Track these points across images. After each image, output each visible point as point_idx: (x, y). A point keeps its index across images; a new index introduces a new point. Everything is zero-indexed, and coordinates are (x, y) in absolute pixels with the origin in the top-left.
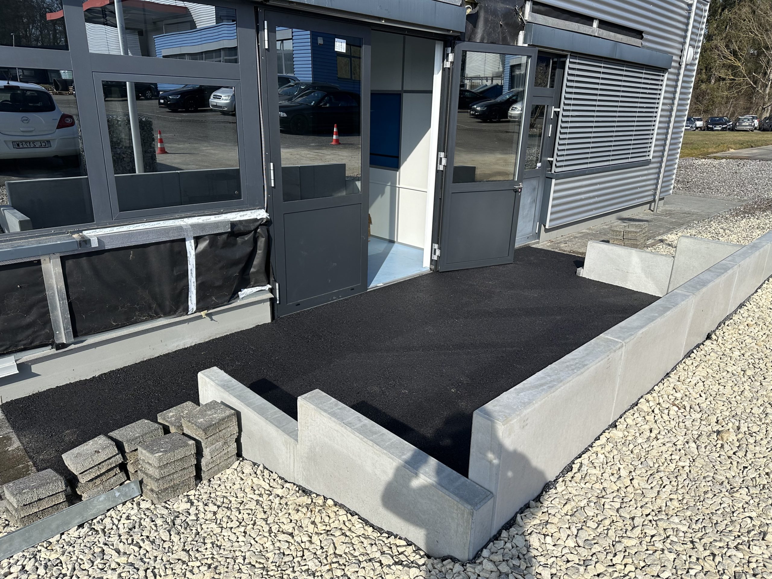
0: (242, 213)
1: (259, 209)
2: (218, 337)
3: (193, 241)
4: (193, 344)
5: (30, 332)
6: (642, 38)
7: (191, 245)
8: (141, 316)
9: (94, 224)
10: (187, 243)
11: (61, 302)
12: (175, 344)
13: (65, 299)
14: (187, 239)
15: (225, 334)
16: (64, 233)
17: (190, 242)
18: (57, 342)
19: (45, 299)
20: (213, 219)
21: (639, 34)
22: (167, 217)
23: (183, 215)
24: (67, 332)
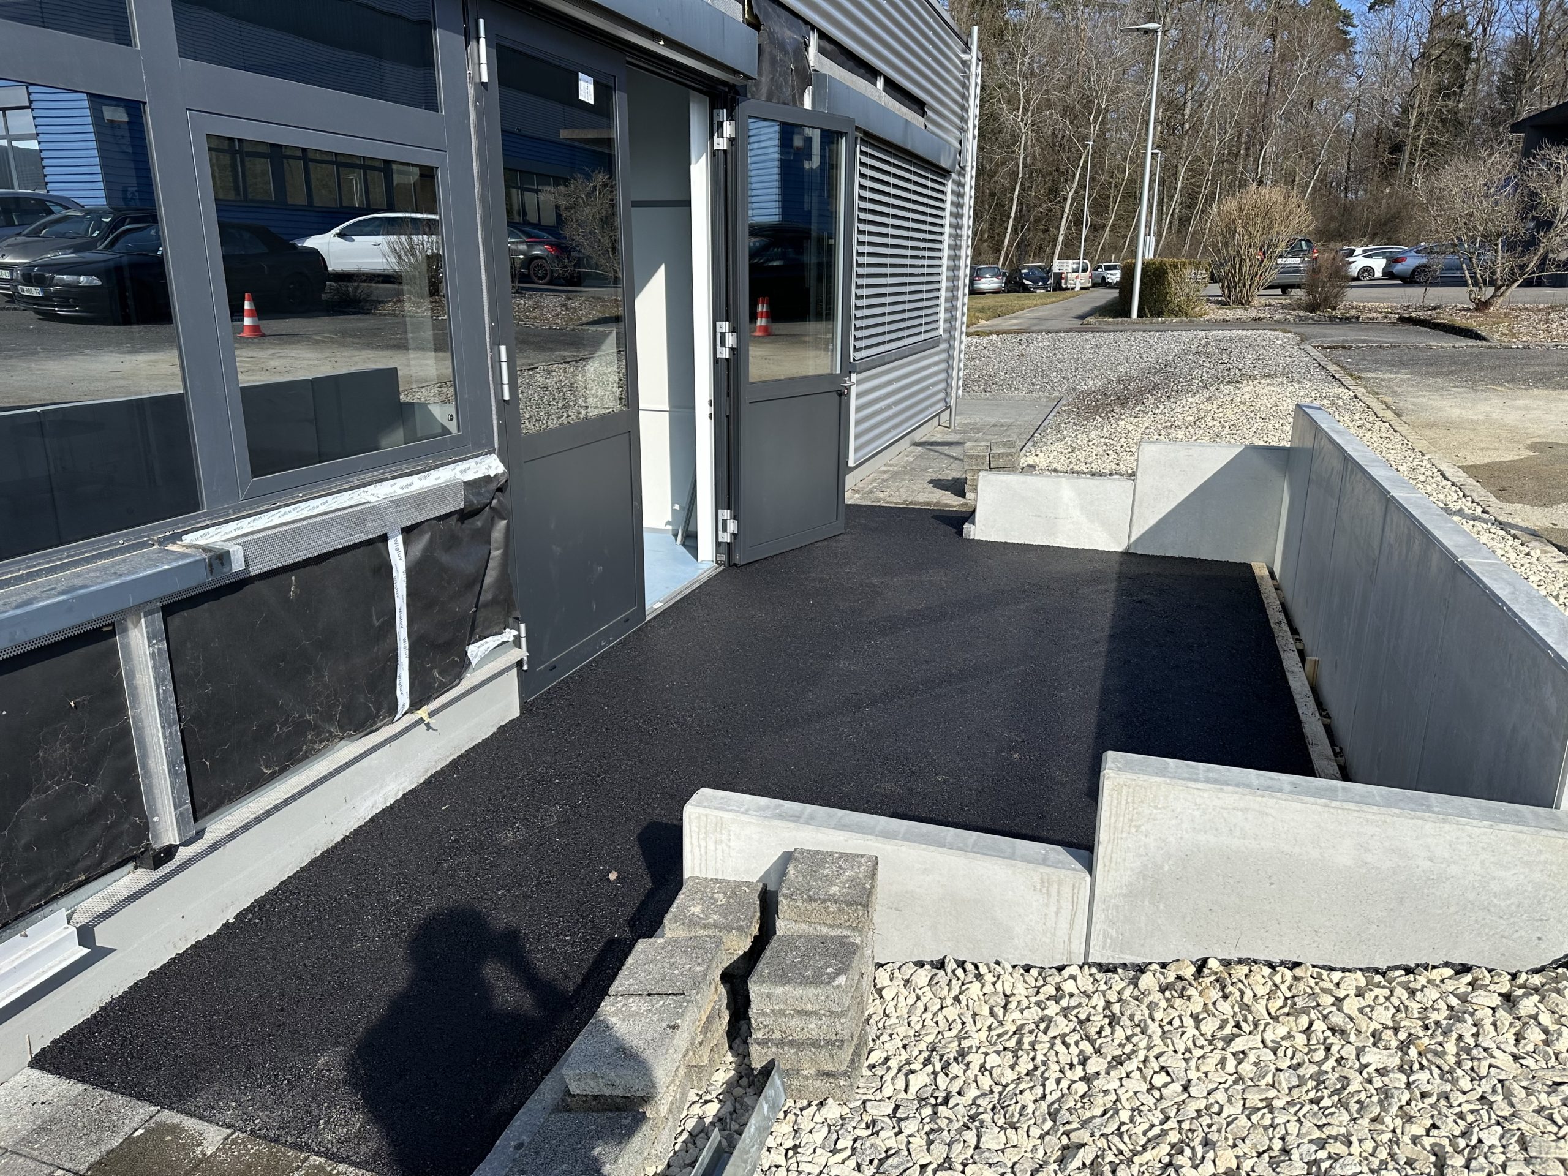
0: (462, 466)
1: (487, 454)
2: (439, 769)
3: (400, 538)
4: (399, 796)
5: (96, 830)
6: (923, 114)
7: (397, 550)
8: (315, 743)
9: (204, 515)
10: (391, 543)
11: (168, 733)
12: (369, 803)
13: (175, 723)
14: (389, 535)
15: (451, 759)
16: (144, 545)
17: (396, 542)
18: (156, 847)
19: (125, 733)
20: (417, 483)
21: (919, 106)
22: (339, 484)
23: (366, 477)
24: (181, 813)
